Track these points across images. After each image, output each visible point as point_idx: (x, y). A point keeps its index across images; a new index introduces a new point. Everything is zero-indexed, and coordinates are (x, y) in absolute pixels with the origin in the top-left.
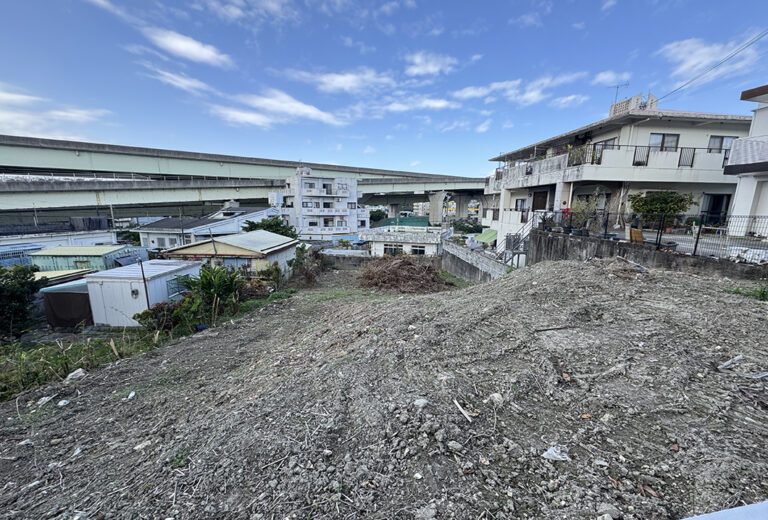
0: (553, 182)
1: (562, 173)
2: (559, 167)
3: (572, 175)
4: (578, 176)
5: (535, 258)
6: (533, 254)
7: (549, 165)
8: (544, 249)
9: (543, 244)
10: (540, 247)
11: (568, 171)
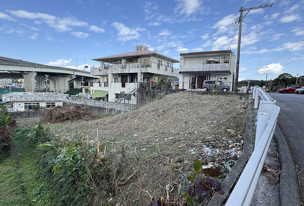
0: (136, 72)
1: (139, 69)
2: (138, 67)
3: (144, 70)
4: (146, 71)
5: (141, 98)
6: (139, 97)
7: (133, 66)
8: (145, 95)
9: (144, 93)
10: (142, 95)
11: (142, 69)
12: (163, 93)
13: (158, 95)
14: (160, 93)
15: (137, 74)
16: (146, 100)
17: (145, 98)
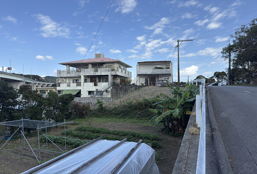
1: (110, 72)
5: (115, 93)
6: (114, 92)
7: (105, 70)
8: (119, 90)
9: (118, 89)
10: (117, 90)
11: (112, 72)
12: (133, 88)
13: (129, 89)
14: (131, 88)
15: (108, 75)
16: (120, 93)
17: (119, 92)
